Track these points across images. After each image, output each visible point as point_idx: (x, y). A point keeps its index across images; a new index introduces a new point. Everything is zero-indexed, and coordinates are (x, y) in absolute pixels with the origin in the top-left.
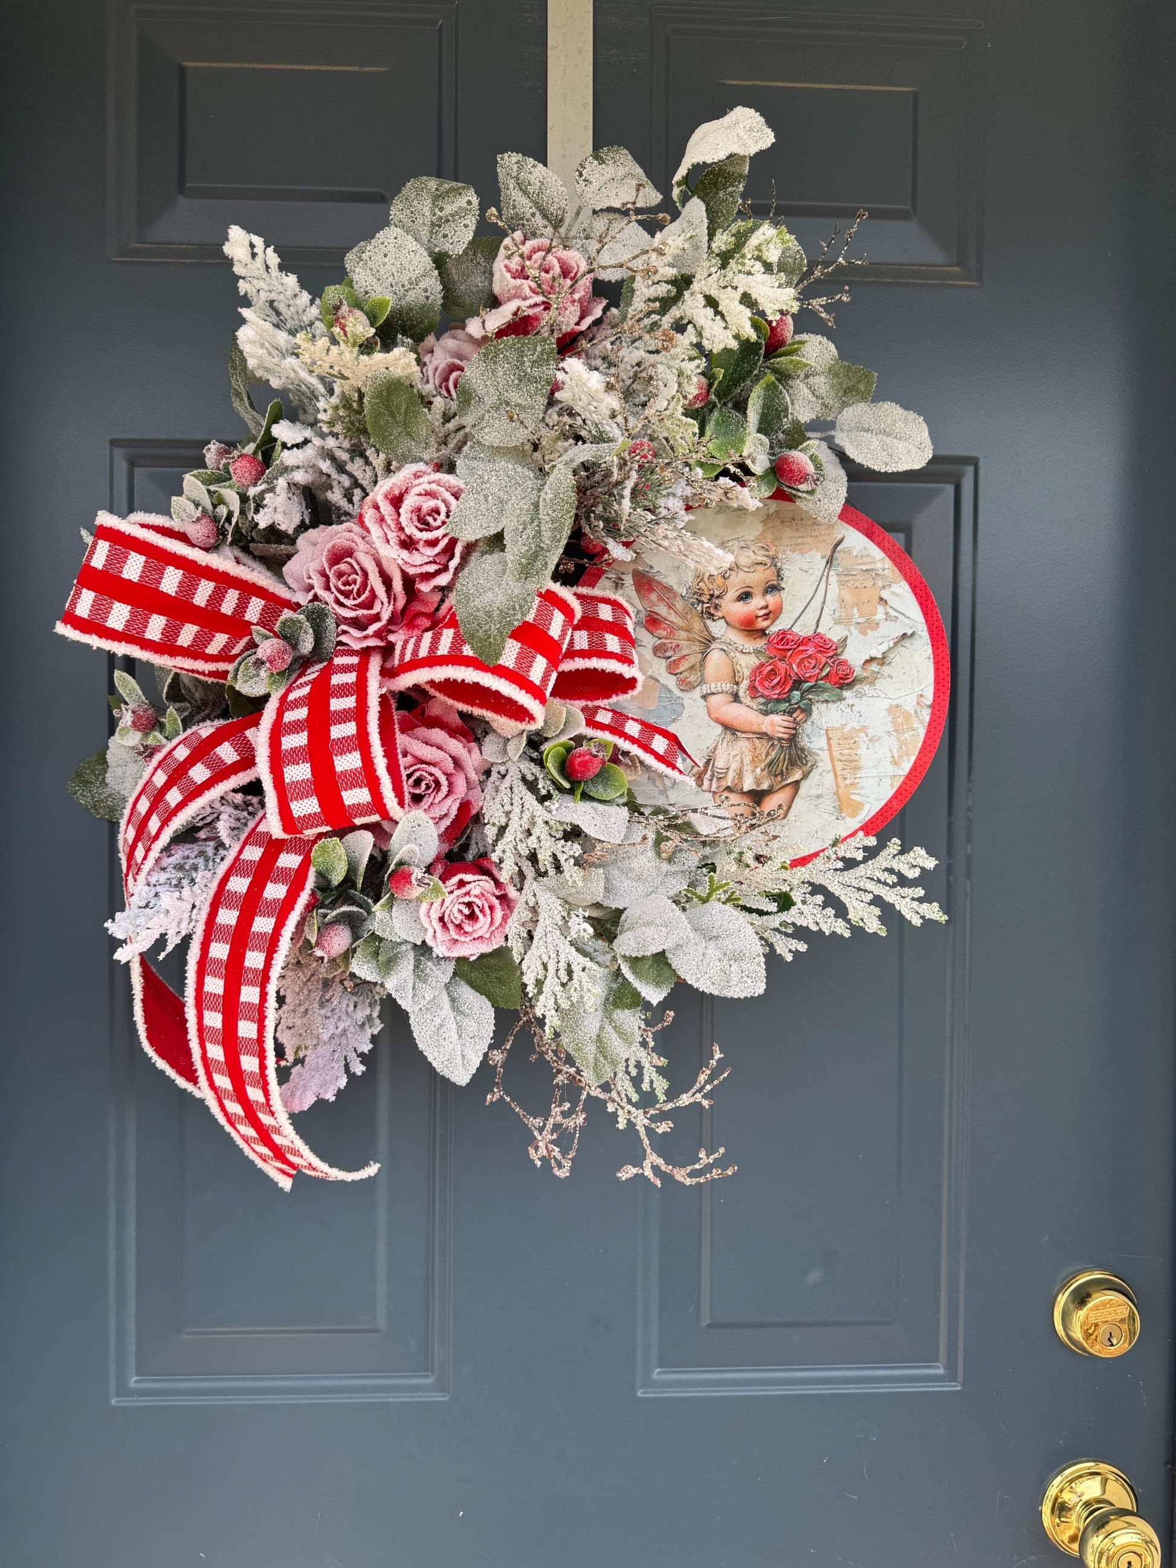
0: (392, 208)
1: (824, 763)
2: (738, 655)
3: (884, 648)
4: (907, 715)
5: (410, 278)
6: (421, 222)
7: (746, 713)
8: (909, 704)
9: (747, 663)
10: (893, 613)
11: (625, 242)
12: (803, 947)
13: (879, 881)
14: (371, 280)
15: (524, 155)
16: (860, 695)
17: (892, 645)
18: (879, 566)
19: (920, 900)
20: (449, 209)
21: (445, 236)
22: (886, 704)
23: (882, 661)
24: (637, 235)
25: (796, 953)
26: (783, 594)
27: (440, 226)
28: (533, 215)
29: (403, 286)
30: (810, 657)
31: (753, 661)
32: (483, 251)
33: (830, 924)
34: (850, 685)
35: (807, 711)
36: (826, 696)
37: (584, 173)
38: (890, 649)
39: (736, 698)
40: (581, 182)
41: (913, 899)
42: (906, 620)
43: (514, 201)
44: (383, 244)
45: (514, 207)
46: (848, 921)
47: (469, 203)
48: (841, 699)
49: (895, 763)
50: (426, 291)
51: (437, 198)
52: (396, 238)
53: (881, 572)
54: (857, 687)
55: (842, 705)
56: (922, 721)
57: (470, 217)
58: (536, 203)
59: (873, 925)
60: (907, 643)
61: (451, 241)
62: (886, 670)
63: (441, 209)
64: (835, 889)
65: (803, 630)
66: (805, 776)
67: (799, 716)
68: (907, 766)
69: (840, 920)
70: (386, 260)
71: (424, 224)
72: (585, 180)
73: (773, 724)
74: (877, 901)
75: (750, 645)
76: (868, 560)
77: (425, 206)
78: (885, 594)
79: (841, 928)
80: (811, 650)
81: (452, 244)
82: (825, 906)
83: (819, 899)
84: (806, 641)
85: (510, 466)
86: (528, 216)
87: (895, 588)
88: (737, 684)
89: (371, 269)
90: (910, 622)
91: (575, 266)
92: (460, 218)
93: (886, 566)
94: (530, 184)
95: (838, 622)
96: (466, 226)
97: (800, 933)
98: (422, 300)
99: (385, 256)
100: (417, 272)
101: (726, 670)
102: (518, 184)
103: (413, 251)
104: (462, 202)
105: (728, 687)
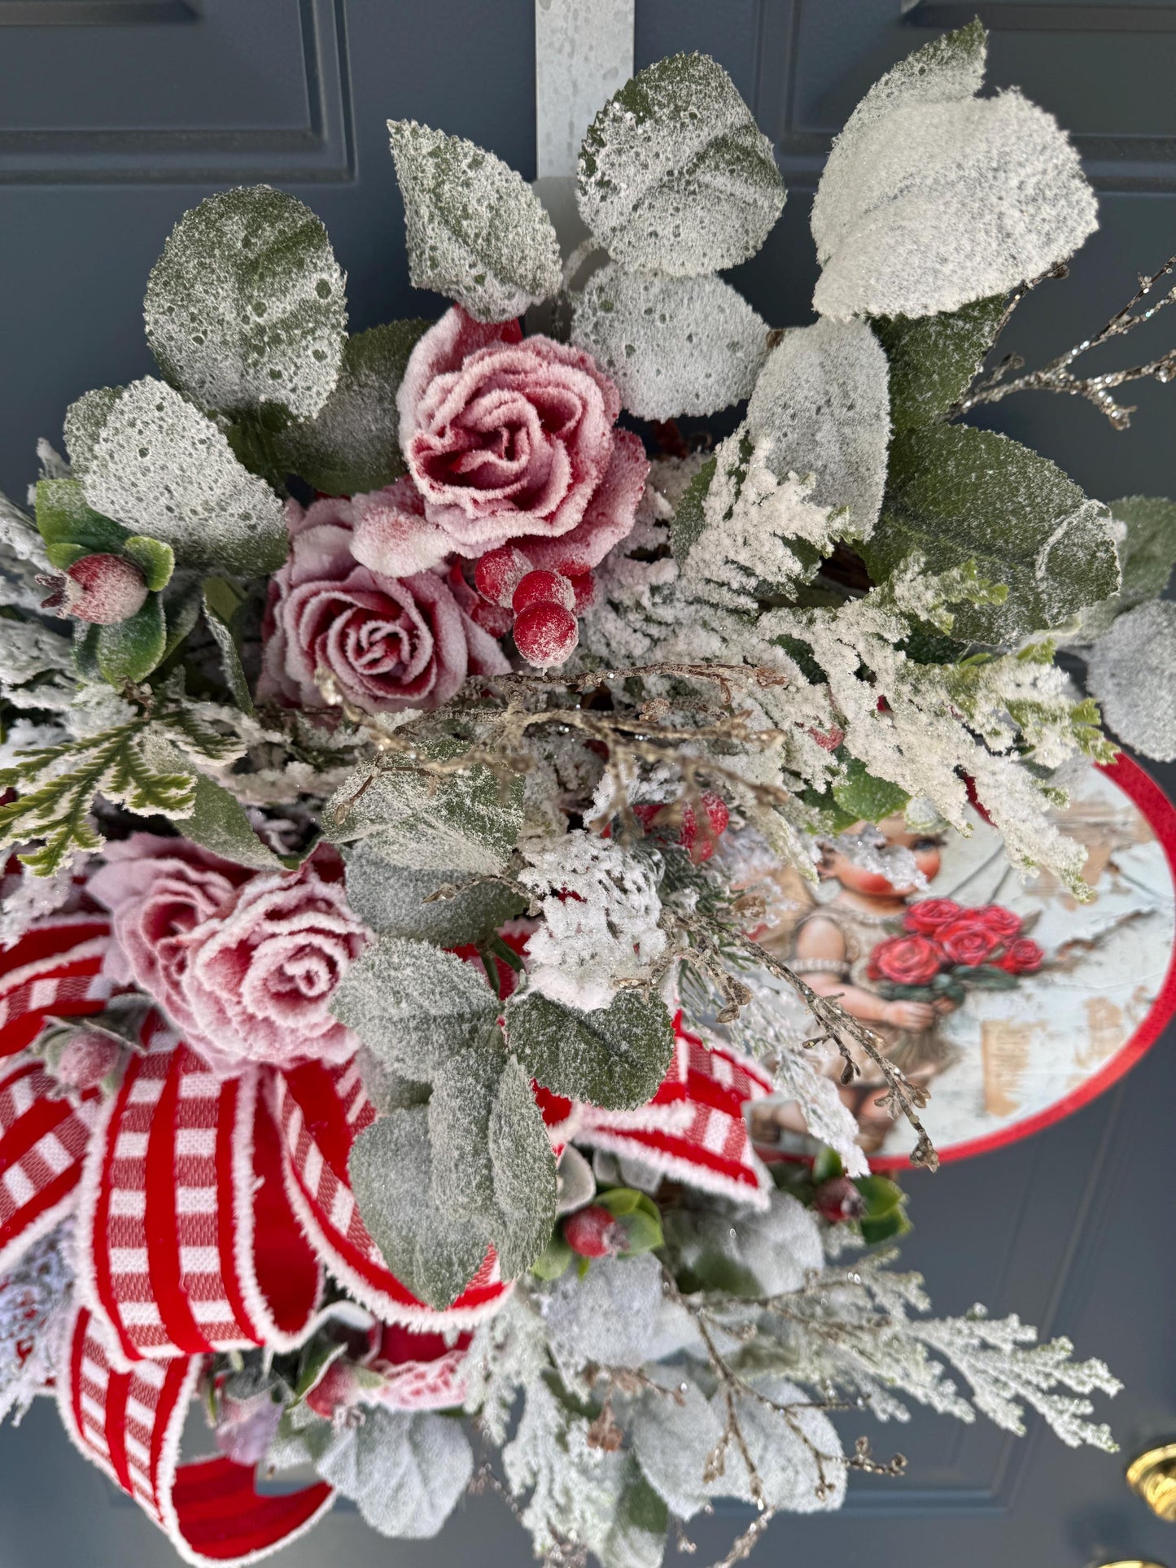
0: (147, 305)
1: (973, 1058)
2: (855, 927)
3: (1099, 928)
4: (1113, 1012)
5: (206, 502)
6: (217, 339)
7: (860, 998)
8: (1121, 997)
9: (867, 939)
10: (1124, 883)
11: (693, 328)
12: (904, 1416)
13: (1028, 1383)
14: (121, 498)
15: (449, 133)
16: (1045, 985)
17: (1112, 923)
18: (1119, 818)
19: (1085, 1419)
20: (278, 309)
21: (275, 375)
22: (1085, 996)
23: (1094, 944)
24: (722, 310)
25: (893, 1418)
26: (944, 853)
27: (261, 352)
28: (480, 280)
29: (194, 512)
30: (976, 935)
31: (881, 936)
32: (371, 359)
33: (945, 1402)
34: (1032, 973)
35: (957, 1000)
36: (991, 983)
37: (599, 161)
38: (1109, 931)
39: (845, 979)
40: (592, 190)
41: (1075, 1416)
42: (1144, 894)
43: (433, 248)
44: (132, 424)
45: (434, 264)
46: (974, 1406)
47: (323, 288)
48: (1014, 987)
49: (1080, 1061)
50: (246, 517)
51: (249, 272)
52: (160, 408)
53: (1119, 827)
54: (1045, 976)
55: (1015, 996)
56: (1133, 1018)
57: (327, 331)
58: (484, 257)
59: (1009, 1420)
60: (1138, 924)
61: (290, 386)
62: (1096, 956)
63: (260, 309)
64: (963, 1365)
65: (972, 898)
66: (941, 1071)
67: (943, 1005)
68: (1096, 1067)
69: (962, 1401)
70: (147, 460)
71: (225, 343)
72: (601, 184)
73: (899, 1013)
74: (1018, 1400)
75: (876, 916)
76: (1102, 809)
77: (222, 299)
78: (1119, 859)
79: (961, 1410)
80: (978, 926)
81: (294, 390)
82: (942, 1379)
83: (938, 1368)
84: (974, 914)
85: (440, 954)
86: (469, 281)
87: (1138, 851)
88: (850, 962)
89: (119, 479)
90: (1148, 897)
91: (578, 403)
92: (304, 334)
93: (1131, 819)
94: (467, 216)
95: (1031, 891)
96: (319, 356)
97: (902, 1396)
98: (241, 531)
99: (143, 453)
100: (218, 492)
101: (835, 945)
102: (440, 209)
103: (202, 442)
104: (306, 289)
105: (835, 965)
